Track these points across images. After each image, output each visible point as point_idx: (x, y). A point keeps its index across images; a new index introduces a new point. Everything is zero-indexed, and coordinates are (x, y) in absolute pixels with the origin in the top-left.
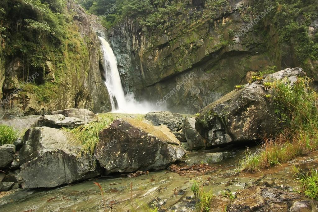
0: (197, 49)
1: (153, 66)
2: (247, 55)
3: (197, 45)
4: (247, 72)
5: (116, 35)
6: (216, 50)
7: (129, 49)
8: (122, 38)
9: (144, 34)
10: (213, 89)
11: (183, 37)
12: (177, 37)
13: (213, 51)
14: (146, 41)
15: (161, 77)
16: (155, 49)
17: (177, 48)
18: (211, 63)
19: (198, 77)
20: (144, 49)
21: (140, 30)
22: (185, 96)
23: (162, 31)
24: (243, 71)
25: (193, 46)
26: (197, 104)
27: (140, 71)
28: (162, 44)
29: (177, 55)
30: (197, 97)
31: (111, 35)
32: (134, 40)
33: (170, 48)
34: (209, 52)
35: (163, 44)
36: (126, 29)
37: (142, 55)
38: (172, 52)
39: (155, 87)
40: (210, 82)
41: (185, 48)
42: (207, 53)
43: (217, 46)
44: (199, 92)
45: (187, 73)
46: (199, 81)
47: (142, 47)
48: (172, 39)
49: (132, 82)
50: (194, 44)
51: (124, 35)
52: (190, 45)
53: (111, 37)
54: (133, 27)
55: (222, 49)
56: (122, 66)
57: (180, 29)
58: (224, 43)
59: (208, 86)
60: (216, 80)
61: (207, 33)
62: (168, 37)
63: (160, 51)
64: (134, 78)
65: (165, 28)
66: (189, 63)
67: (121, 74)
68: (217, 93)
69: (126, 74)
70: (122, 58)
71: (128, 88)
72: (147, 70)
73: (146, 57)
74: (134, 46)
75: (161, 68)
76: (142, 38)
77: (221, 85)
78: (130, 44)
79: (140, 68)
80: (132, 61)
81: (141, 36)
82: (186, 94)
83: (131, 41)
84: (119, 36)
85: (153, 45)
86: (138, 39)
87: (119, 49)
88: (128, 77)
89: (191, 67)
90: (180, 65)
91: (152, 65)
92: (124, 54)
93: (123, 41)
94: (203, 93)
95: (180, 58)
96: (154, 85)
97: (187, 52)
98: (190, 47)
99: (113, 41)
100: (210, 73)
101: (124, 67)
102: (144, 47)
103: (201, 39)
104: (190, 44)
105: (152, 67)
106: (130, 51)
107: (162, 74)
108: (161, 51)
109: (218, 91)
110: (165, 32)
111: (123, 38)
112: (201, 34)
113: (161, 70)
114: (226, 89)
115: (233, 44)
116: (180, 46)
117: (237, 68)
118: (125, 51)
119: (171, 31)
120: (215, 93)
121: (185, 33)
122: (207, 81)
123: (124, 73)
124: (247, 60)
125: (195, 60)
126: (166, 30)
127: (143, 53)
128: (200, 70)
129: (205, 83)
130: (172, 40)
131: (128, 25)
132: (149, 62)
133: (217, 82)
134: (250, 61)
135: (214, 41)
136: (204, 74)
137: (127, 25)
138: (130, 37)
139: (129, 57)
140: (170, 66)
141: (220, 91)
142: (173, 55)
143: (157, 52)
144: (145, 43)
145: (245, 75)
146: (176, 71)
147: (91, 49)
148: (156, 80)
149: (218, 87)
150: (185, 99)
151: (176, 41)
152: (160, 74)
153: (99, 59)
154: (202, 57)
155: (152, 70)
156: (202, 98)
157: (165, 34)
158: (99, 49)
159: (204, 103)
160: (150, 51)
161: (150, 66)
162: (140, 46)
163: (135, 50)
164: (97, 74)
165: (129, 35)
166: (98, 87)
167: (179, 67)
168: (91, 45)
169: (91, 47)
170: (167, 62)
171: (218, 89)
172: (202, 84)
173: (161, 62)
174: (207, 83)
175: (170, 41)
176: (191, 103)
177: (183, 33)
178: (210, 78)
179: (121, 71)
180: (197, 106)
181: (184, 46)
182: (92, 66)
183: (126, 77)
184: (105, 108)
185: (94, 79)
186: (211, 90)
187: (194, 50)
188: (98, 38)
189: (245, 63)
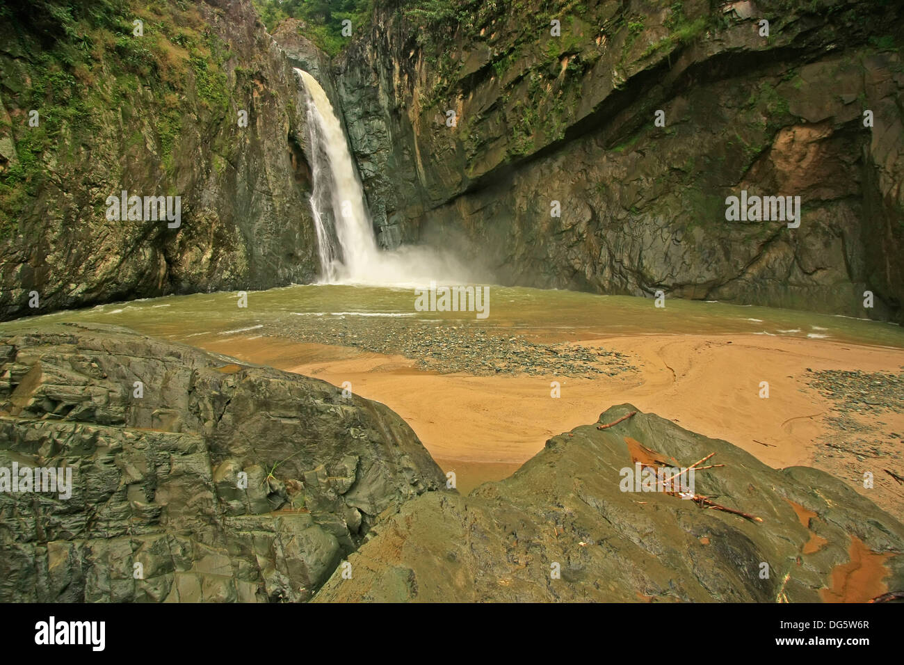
0: (584, 73)
1: (446, 146)
2: (782, 65)
3: (584, 58)
4: (778, 131)
5: (352, 69)
6: (653, 61)
7: (386, 106)
8: (366, 74)
9: (423, 54)
10: (638, 205)
11: (537, 39)
12: (517, 43)
13: (642, 68)
14: (427, 71)
15: (471, 176)
16: (451, 94)
17: (519, 80)
18: (631, 116)
19: (585, 170)
20: (422, 96)
21: (412, 43)
22: (543, 231)
23: (473, 32)
24: (759, 129)
25: (569, 65)
26: (580, 256)
27: (415, 166)
28: (471, 75)
29: (518, 102)
30: (581, 235)
31: (339, 69)
32: (397, 76)
33: (496, 82)
34: (625, 74)
35: (474, 71)
36: (375, 47)
37: (417, 116)
38: (502, 92)
39: (453, 207)
40: (627, 181)
41: (544, 77)
42: (617, 78)
43: (659, 48)
44: (588, 217)
45: (549, 160)
46: (589, 181)
47: (417, 90)
48: (501, 51)
49: (395, 197)
50: (574, 57)
51: (371, 64)
52: (559, 64)
53: (340, 74)
54: (392, 38)
55: (675, 56)
56: (368, 155)
57: (529, 16)
58: (684, 31)
59: (617, 196)
60: (647, 175)
61: (619, 11)
62: (490, 49)
63: (468, 98)
64: (398, 186)
65: (480, 21)
66: (556, 122)
67: (365, 175)
68: (649, 219)
69: (379, 177)
70: (368, 133)
71: (385, 216)
72: (432, 160)
73: (429, 119)
74: (396, 95)
75: (468, 149)
76: (417, 68)
77: (667, 191)
78: (387, 91)
79: (412, 155)
80: (393, 138)
81: (415, 62)
82: (546, 225)
83: (390, 79)
84: (357, 71)
85: (446, 82)
86: (406, 71)
87: (360, 105)
88: (386, 184)
89: (561, 136)
90: (528, 134)
91: (443, 144)
92: (374, 119)
93: (368, 84)
94: (602, 219)
95: (527, 110)
96: (451, 202)
97: (549, 88)
98: (560, 70)
99: (342, 85)
100: (627, 153)
101: (371, 156)
102: (421, 92)
103: (597, 36)
104: (561, 58)
105: (445, 150)
106: (388, 109)
107: (472, 166)
108: (471, 97)
109: (654, 211)
110: (482, 33)
111: (369, 73)
112: (599, 19)
113: (468, 155)
114: (686, 202)
115: (725, 28)
116: (527, 72)
117: (735, 121)
118: (375, 112)
119: (501, 27)
120: (642, 220)
121: (542, 25)
122: (615, 179)
123: (372, 174)
124: (782, 84)
125: (576, 113)
126: (482, 26)
127: (421, 111)
128: (591, 146)
129: (607, 187)
130: (502, 56)
131: (382, 34)
132: (436, 134)
133: (650, 179)
134: (797, 86)
135: (648, 33)
136: (604, 159)
137: (378, 36)
138: (388, 70)
139: (387, 127)
140: (497, 139)
141: (661, 212)
142: (506, 102)
143: (457, 101)
144: (424, 80)
145: (768, 143)
146: (514, 153)
147: (259, 97)
148: (456, 186)
149: (653, 200)
150: (542, 242)
151: (515, 56)
152: (468, 166)
153: (290, 129)
154: (601, 95)
155: (444, 157)
156: (596, 235)
157: (482, 39)
158: (291, 100)
159: (605, 252)
160: (438, 101)
161: (439, 147)
162: (412, 91)
163: (399, 106)
164: (279, 170)
165: (384, 63)
166: (278, 209)
167: (524, 142)
168: (258, 83)
169: (258, 89)
170: (488, 129)
171: (654, 204)
172: (599, 190)
173: (469, 132)
174: (615, 187)
175: (496, 59)
176: (560, 252)
177: (536, 25)
178: (625, 169)
179: (363, 170)
180: (581, 262)
181: (540, 69)
182: (262, 146)
183: (379, 184)
184: (304, 272)
185: (268, 185)
186: (628, 207)
187: (574, 77)
188: (291, 71)
189: (771, 97)
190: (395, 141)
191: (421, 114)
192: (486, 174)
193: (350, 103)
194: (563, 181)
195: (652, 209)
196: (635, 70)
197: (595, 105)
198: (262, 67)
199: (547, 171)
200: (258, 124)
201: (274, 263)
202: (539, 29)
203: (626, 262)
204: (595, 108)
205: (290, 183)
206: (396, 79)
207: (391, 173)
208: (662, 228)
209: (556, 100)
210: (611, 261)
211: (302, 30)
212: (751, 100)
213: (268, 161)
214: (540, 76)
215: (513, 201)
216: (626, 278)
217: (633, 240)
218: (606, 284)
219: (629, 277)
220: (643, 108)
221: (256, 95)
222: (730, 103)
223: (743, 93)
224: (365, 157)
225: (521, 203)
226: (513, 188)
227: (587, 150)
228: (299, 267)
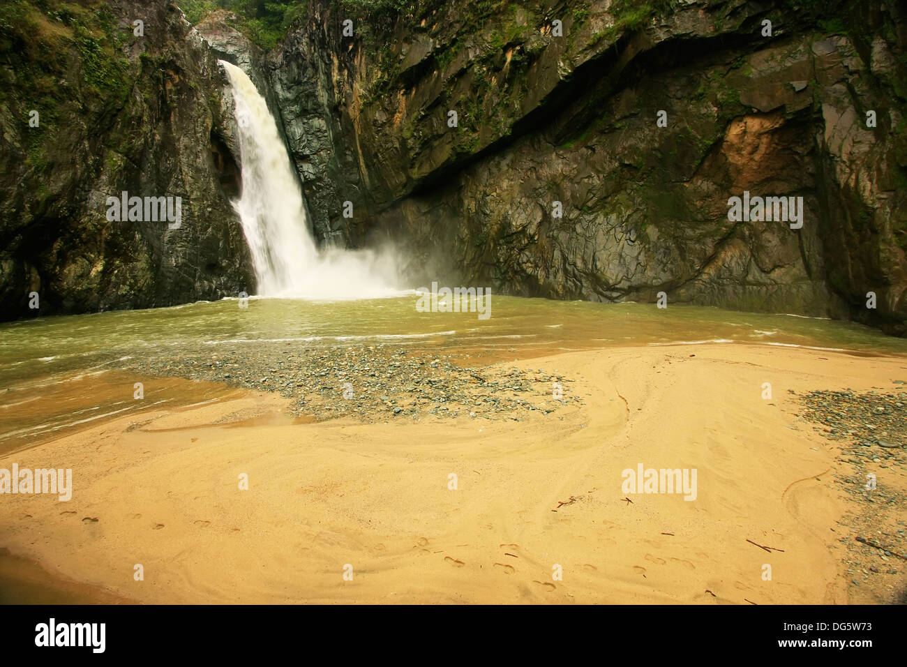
0: (530, 65)
1: (389, 145)
2: (731, 53)
3: (529, 48)
4: (729, 122)
5: (289, 64)
6: (599, 50)
7: (325, 102)
8: (303, 68)
9: (363, 47)
10: (590, 204)
11: (480, 29)
12: (458, 34)
13: (588, 57)
14: (367, 65)
15: (416, 177)
16: (392, 89)
17: (462, 73)
18: (580, 109)
19: (535, 168)
20: (362, 91)
22: (492, 233)
23: (413, 22)
24: (710, 120)
25: (513, 56)
26: (532, 259)
27: (358, 166)
29: (462, 96)
30: (532, 237)
31: (274, 64)
32: (336, 71)
33: (439, 75)
34: (571, 65)
35: (416, 64)
36: (312, 41)
37: (357, 113)
38: (446, 86)
39: (398, 211)
40: (577, 179)
41: (488, 70)
42: (563, 69)
43: (605, 36)
44: (539, 218)
45: (497, 159)
46: (538, 179)
47: (357, 85)
48: (443, 42)
49: (337, 201)
50: (518, 48)
51: (308, 57)
52: (504, 55)
53: (275, 70)
54: (329, 30)
55: (622, 44)
56: (308, 156)
58: (630, 17)
60: (598, 172)
62: (431, 40)
63: (410, 93)
64: (340, 189)
65: (421, 11)
66: (502, 117)
67: (305, 177)
68: (601, 219)
70: (307, 132)
71: (327, 222)
72: (375, 160)
73: (370, 116)
74: (336, 91)
75: (412, 148)
76: (356, 62)
77: (618, 188)
78: (327, 87)
79: (355, 154)
80: (334, 138)
81: (354, 56)
82: (495, 227)
83: (329, 75)
84: (294, 66)
85: (386, 76)
86: (346, 65)
87: (297, 103)
88: (327, 186)
89: (508, 132)
90: (474, 130)
91: (386, 142)
92: (312, 117)
93: (305, 80)
94: (553, 219)
95: (473, 106)
96: (397, 205)
97: (494, 81)
98: (505, 61)
99: (278, 82)
100: (577, 149)
101: (311, 157)
102: (362, 87)
103: (541, 26)
104: (506, 49)
105: (388, 149)
106: (328, 106)
107: (417, 166)
108: (414, 92)
109: (607, 210)
110: (423, 24)
111: (306, 68)
112: (543, 7)
113: (412, 154)
115: (671, 13)
116: (471, 64)
117: (685, 112)
118: (315, 109)
119: (442, 17)
120: (595, 219)
121: (485, 14)
122: (565, 177)
123: (312, 177)
124: (730, 73)
125: (522, 107)
126: (423, 17)
127: (361, 107)
128: (539, 142)
129: (557, 185)
130: (444, 48)
131: (319, 26)
132: (378, 132)
133: (601, 176)
134: (746, 74)
135: (593, 21)
136: (554, 156)
137: (314, 28)
138: (326, 64)
139: (328, 126)
140: (441, 135)
141: (612, 212)
142: (450, 97)
143: (400, 96)
144: (364, 75)
145: (719, 135)
146: (459, 150)
147: (173, 89)
148: (401, 188)
149: (605, 198)
150: (492, 245)
151: (458, 48)
152: (412, 166)
153: (214, 126)
154: (547, 88)
155: (387, 156)
156: (549, 237)
157: (423, 30)
158: (216, 94)
159: (557, 253)
160: (379, 97)
161: (381, 146)
162: (352, 87)
163: (339, 103)
164: (198, 170)
165: (322, 57)
166: (196, 214)
167: (470, 138)
168: (171, 73)
169: (172, 80)
170: (432, 125)
171: (606, 203)
172: (549, 189)
173: (412, 129)
174: (566, 184)
175: (437, 51)
176: (511, 255)
177: (478, 15)
178: (575, 166)
179: (303, 172)
180: (533, 265)
181: (483, 61)
182: (177, 144)
183: (320, 187)
184: (229, 284)
185: (184, 186)
186: (579, 207)
187: (519, 69)
188: (215, 63)
189: (721, 87)
190: (337, 141)
191: (362, 111)
192: (432, 174)
193: (287, 100)
194: (512, 180)
195: (604, 207)
196: (581, 60)
197: (542, 97)
198: (177, 55)
199: (494, 170)
200: (172, 119)
201: (189, 274)
202: (481, 18)
203: (579, 264)
204: (541, 101)
205: (212, 186)
206: (335, 74)
207: (333, 175)
208: (614, 227)
209: (502, 94)
210: (564, 265)
211: (232, 21)
212: (700, 91)
213: (184, 160)
214: (485, 69)
215: (461, 202)
216: (581, 282)
217: (586, 241)
218: (560, 289)
219: (583, 280)
220: (591, 101)
221: (169, 86)
222: (679, 94)
223: (692, 83)
224: (305, 158)
225: (470, 205)
226: (460, 189)
227: (536, 146)
228: (223, 279)
